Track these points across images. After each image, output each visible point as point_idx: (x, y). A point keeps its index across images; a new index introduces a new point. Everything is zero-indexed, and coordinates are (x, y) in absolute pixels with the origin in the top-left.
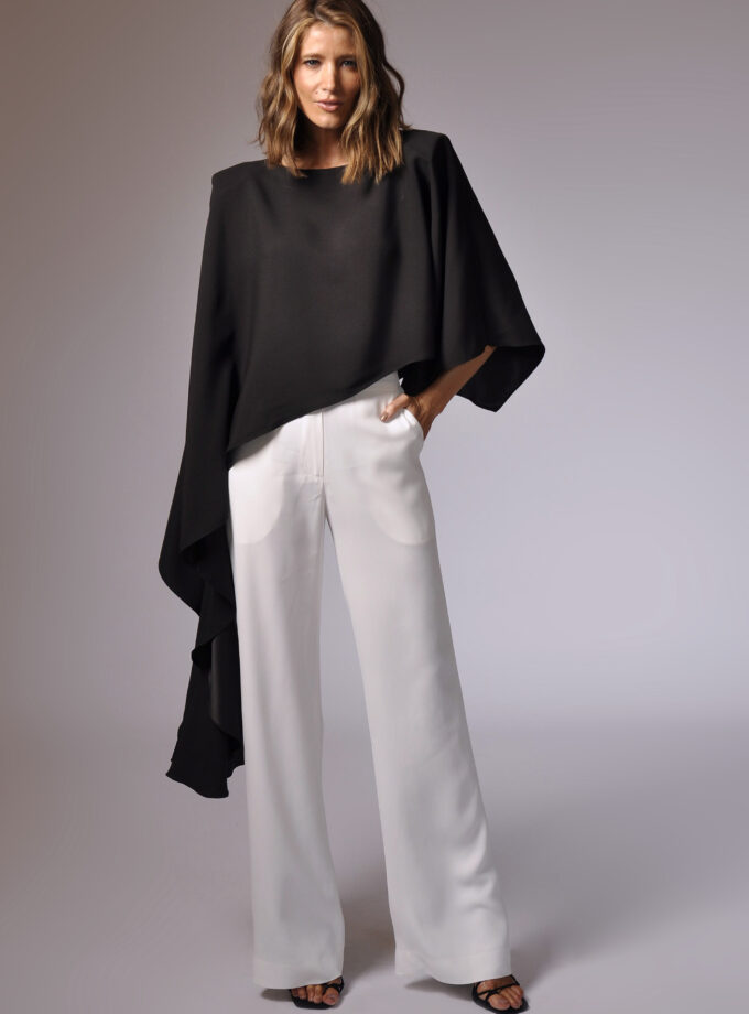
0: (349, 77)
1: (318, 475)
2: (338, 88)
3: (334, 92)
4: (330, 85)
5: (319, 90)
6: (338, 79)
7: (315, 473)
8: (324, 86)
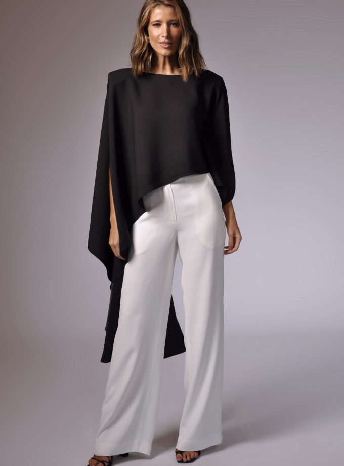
0: (174, 31)
1: (174, 221)
2: (169, 36)
3: (167, 38)
4: (165, 35)
5: (160, 37)
6: (169, 31)
7: (173, 220)
8: (162, 35)
